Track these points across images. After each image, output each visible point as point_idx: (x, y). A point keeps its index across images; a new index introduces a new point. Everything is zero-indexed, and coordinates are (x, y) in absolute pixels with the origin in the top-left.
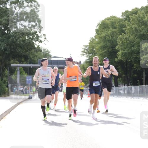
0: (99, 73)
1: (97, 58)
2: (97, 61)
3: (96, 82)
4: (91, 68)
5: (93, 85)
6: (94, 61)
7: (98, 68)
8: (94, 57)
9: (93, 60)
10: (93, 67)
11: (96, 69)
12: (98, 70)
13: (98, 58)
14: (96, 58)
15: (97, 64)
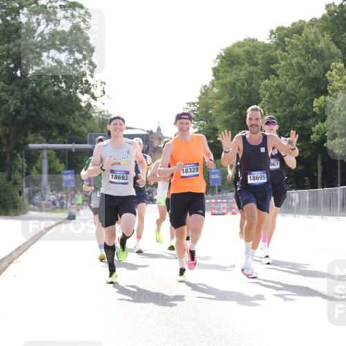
0: (263, 150)
1: (257, 109)
2: (257, 119)
3: (257, 174)
4: (244, 138)
5: (250, 181)
6: (250, 119)
7: (262, 136)
8: (249, 109)
9: (248, 117)
10: (247, 136)
11: (255, 140)
12: (260, 141)
13: (262, 111)
14: (255, 112)
15: (257, 126)
